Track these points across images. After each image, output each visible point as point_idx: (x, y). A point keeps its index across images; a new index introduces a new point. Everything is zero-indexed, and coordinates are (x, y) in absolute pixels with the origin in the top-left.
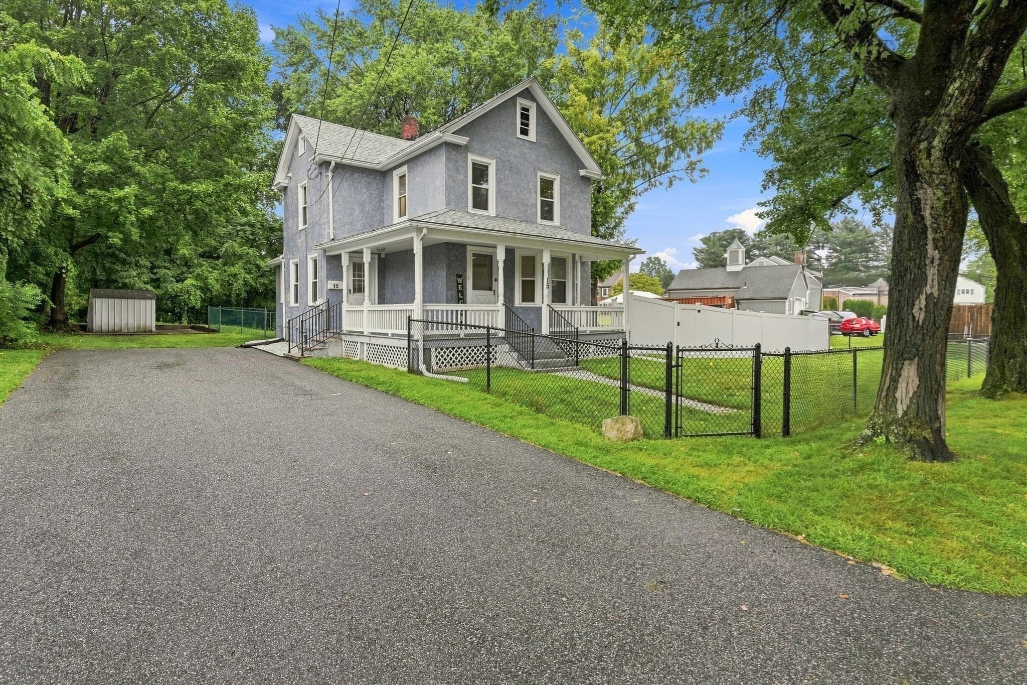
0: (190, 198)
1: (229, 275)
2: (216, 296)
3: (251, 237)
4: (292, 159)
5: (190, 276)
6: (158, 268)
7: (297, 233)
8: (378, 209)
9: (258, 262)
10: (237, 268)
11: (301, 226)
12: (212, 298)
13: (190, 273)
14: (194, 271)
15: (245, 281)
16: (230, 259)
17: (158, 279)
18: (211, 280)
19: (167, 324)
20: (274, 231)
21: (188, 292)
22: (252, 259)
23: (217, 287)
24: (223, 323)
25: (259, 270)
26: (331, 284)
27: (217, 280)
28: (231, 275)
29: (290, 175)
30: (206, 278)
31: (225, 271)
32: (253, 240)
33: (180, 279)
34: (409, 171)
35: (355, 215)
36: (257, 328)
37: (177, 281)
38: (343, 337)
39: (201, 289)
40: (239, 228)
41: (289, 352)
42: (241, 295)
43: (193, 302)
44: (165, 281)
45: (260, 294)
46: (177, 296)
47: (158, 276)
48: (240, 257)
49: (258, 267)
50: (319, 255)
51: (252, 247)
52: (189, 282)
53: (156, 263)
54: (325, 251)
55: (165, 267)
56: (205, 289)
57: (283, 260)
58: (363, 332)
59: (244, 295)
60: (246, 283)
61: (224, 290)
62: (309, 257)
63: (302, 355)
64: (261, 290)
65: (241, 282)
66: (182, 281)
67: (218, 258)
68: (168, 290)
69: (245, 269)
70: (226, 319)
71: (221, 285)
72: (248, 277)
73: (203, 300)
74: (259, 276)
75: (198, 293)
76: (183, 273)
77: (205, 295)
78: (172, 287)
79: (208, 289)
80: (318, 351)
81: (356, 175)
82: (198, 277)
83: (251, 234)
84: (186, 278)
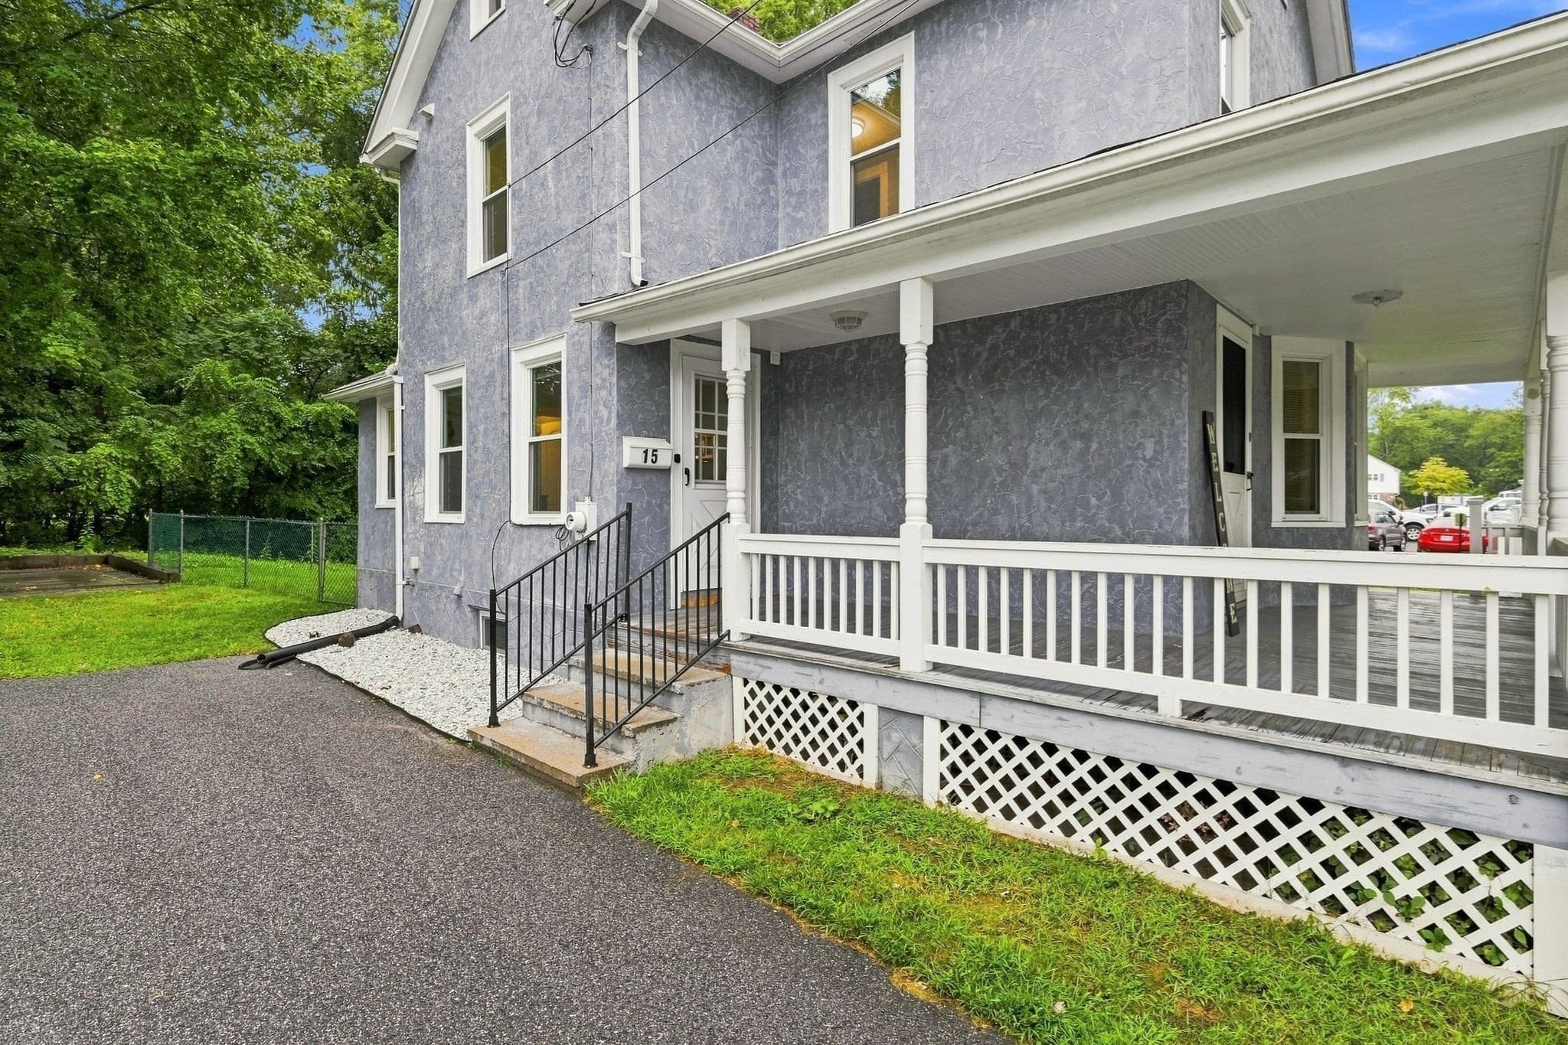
0: (86, 187)
1: (204, 437)
2: (171, 484)
3: (256, 355)
4: (438, 58)
5: (106, 436)
6: (22, 417)
7: (456, 290)
8: (763, 203)
9: (275, 409)
10: (226, 421)
11: (476, 261)
12: (160, 491)
13: (106, 430)
14: (115, 427)
15: (244, 450)
16: (207, 400)
17: (18, 445)
18: (159, 447)
19: (39, 553)
20: (310, 344)
21: (97, 473)
22: (261, 401)
23: (176, 461)
24: (190, 546)
25: (278, 426)
26: (632, 450)
27: (174, 447)
28: (210, 436)
29: (430, 108)
30: (147, 442)
31: (195, 427)
32: (260, 361)
33: (78, 444)
34: (919, 55)
35: (703, 210)
36: (274, 556)
37: (73, 449)
38: (736, 661)
39: (136, 468)
40: (229, 335)
41: (494, 722)
42: (234, 479)
43: (112, 499)
44: (37, 449)
45: (279, 479)
46: (67, 483)
47: (17, 436)
48: (233, 396)
49: (277, 420)
50: (574, 347)
51: (260, 374)
52: (101, 450)
53: (17, 408)
54: (610, 328)
55: (42, 417)
56: (144, 466)
57: (398, 379)
58: (895, 662)
59: (241, 481)
60: (246, 454)
61: (192, 471)
62: (516, 358)
63: (590, 760)
64: (282, 469)
65: (234, 452)
66: (84, 447)
67: (177, 400)
68: (42, 469)
69: (244, 423)
70: (196, 534)
71: (184, 459)
72: (251, 440)
73: (140, 494)
74: (278, 440)
75: (126, 476)
76: (88, 431)
77: (143, 483)
78: (53, 463)
79: (152, 466)
80: (654, 733)
81: (706, 76)
82: (126, 439)
83: (256, 349)
84: (93, 443)
